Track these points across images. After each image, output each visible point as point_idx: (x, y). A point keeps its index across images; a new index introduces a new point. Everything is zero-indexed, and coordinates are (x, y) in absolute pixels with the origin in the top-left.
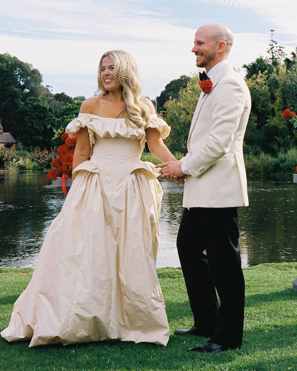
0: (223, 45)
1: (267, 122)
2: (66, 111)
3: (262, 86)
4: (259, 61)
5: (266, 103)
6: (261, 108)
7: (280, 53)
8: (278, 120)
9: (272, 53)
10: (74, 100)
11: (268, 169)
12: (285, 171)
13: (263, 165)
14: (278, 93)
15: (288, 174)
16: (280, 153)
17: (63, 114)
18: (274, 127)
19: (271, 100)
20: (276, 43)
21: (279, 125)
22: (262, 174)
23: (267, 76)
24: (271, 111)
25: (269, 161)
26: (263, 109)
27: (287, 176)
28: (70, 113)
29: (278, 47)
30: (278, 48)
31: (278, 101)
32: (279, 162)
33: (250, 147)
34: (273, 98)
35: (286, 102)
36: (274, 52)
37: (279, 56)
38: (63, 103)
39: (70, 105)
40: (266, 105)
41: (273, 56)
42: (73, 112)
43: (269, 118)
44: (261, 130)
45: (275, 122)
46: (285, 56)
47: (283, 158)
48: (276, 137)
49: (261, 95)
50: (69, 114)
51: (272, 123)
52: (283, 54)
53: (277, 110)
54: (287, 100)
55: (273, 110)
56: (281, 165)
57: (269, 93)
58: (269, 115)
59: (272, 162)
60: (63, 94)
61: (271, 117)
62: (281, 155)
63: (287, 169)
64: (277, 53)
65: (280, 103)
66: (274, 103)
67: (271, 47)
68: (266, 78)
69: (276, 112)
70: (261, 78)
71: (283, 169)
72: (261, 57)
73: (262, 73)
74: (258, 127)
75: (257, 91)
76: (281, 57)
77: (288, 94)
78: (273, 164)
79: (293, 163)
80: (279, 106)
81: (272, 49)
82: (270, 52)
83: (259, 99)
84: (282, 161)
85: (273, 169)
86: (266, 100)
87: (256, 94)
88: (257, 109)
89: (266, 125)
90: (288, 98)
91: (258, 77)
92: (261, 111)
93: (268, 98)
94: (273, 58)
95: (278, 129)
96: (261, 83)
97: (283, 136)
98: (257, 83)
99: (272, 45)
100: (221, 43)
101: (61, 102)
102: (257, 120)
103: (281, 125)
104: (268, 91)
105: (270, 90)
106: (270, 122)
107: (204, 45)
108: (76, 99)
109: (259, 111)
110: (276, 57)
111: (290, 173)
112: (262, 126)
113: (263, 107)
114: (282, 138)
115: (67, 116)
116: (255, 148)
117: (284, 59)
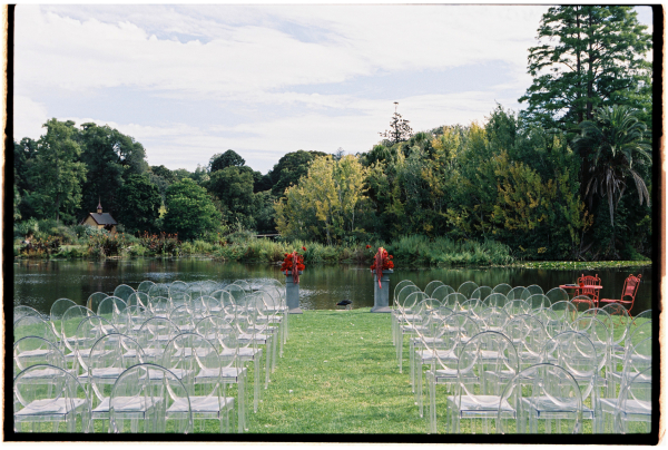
1: (386, 210)
2: (172, 190)
3: (381, 174)
5: (385, 191)
7: (405, 127)
8: (397, 207)
9: (397, 127)
14: (396, 181)
16: (394, 241)
18: (393, 214)
19: (390, 188)
20: (400, 116)
21: (397, 212)
23: (385, 164)
28: (177, 192)
30: (402, 122)
31: (396, 189)
32: (393, 249)
34: (391, 186)
35: (403, 190)
36: (398, 125)
37: (403, 130)
40: (385, 193)
41: (397, 131)
42: (180, 190)
43: (387, 205)
45: (393, 210)
46: (410, 130)
47: (397, 246)
48: (394, 224)
49: (379, 183)
50: (175, 193)
51: (391, 211)
52: (408, 128)
53: (394, 198)
54: (405, 189)
55: (391, 198)
57: (388, 181)
60: (161, 166)
61: (389, 204)
62: (395, 244)
63: (400, 256)
64: (401, 127)
65: (398, 191)
66: (392, 191)
68: (384, 166)
69: (394, 200)
70: (379, 167)
73: (380, 161)
75: (376, 179)
76: (405, 131)
77: (406, 183)
79: (405, 251)
80: (396, 195)
81: (396, 122)
83: (378, 187)
84: (397, 249)
86: (385, 188)
87: (375, 183)
89: (385, 212)
90: (406, 186)
91: (377, 165)
93: (386, 186)
94: (397, 133)
95: (396, 216)
96: (380, 172)
97: (401, 224)
98: (375, 171)
101: (160, 176)
102: (376, 206)
103: (399, 213)
104: (386, 179)
105: (388, 178)
106: (389, 209)
109: (378, 199)
110: (400, 131)
112: (381, 213)
113: (382, 194)
115: (173, 195)
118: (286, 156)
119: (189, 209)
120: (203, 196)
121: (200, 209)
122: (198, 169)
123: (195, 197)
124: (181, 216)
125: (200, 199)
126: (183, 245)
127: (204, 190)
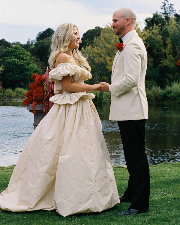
0: (129, 20)
1: (161, 63)
2: (6, 54)
3: (157, 35)
4: (156, 16)
5: (160, 48)
6: (156, 52)
7: (171, 9)
8: (169, 61)
9: (165, 9)
10: (12, 45)
11: (158, 98)
12: (171, 100)
13: (154, 96)
14: (169, 41)
15: (173, 102)
16: (167, 86)
17: (4, 56)
18: (166, 67)
19: (164, 46)
20: (168, 2)
21: (170, 65)
22: (154, 102)
23: (160, 28)
24: (164, 55)
25: (159, 93)
26: (158, 53)
27: (172, 103)
28: (10, 55)
29: (169, 4)
30: (169, 6)
31: (169, 47)
32: (166, 93)
33: (148, 81)
34: (165, 45)
35: (175, 48)
36: (166, 8)
37: (170, 12)
38: (3, 47)
39: (9, 48)
40: (160, 50)
41: (165, 12)
42: (12, 54)
43: (162, 60)
44: (156, 69)
45: (167, 63)
46: (175, 11)
47: (169, 90)
48: (167, 74)
49: (156, 42)
50: (8, 56)
51: (165, 64)
52: (173, 10)
53: (168, 54)
54: (176, 47)
55: (165, 53)
56: (168, 95)
57: (163, 41)
58: (162, 57)
59: (161, 93)
60: (3, 40)
61: (164, 59)
62: (168, 88)
63: (172, 98)
64: (168, 9)
65: (171, 49)
66: (166, 48)
67: (164, 4)
68: (159, 29)
69: (168, 55)
70: (156, 29)
71: (170, 99)
72: (157, 13)
73: (156, 25)
74: (154, 67)
75: (153, 39)
76: (171, 12)
77: (177, 42)
78: (162, 94)
79: (177, 94)
80: (169, 51)
81: (164, 6)
82: (163, 8)
83: (154, 45)
84: (169, 92)
85: (162, 98)
86: (160, 46)
87: (152, 42)
88: (154, 53)
89: (160, 65)
90: (177, 44)
91: (154, 28)
92: (156, 54)
93: (161, 44)
94: (165, 13)
95: (169, 68)
96: (156, 33)
97: (173, 74)
98: (153, 33)
99: (165, 3)
100: (128, 19)
101: (2, 46)
102: (153, 61)
103: (171, 65)
104: (161, 39)
105: (163, 39)
106: (163, 63)
107: (118, 21)
108: (14, 44)
109: (155, 54)
110: (168, 12)
111: (175, 101)
112: (157, 65)
113: (158, 51)
114: (172, 75)
115: (7, 57)
116: (152, 82)
117: (174, 14)
118: (88, 32)
119: (18, 67)
120: (28, 58)
121: (26, 67)
122: (29, 42)
123: (23, 59)
124: (12, 72)
125: (26, 60)
126: (7, 91)
127: (29, 53)
